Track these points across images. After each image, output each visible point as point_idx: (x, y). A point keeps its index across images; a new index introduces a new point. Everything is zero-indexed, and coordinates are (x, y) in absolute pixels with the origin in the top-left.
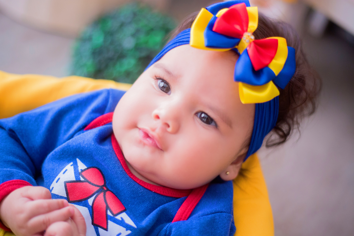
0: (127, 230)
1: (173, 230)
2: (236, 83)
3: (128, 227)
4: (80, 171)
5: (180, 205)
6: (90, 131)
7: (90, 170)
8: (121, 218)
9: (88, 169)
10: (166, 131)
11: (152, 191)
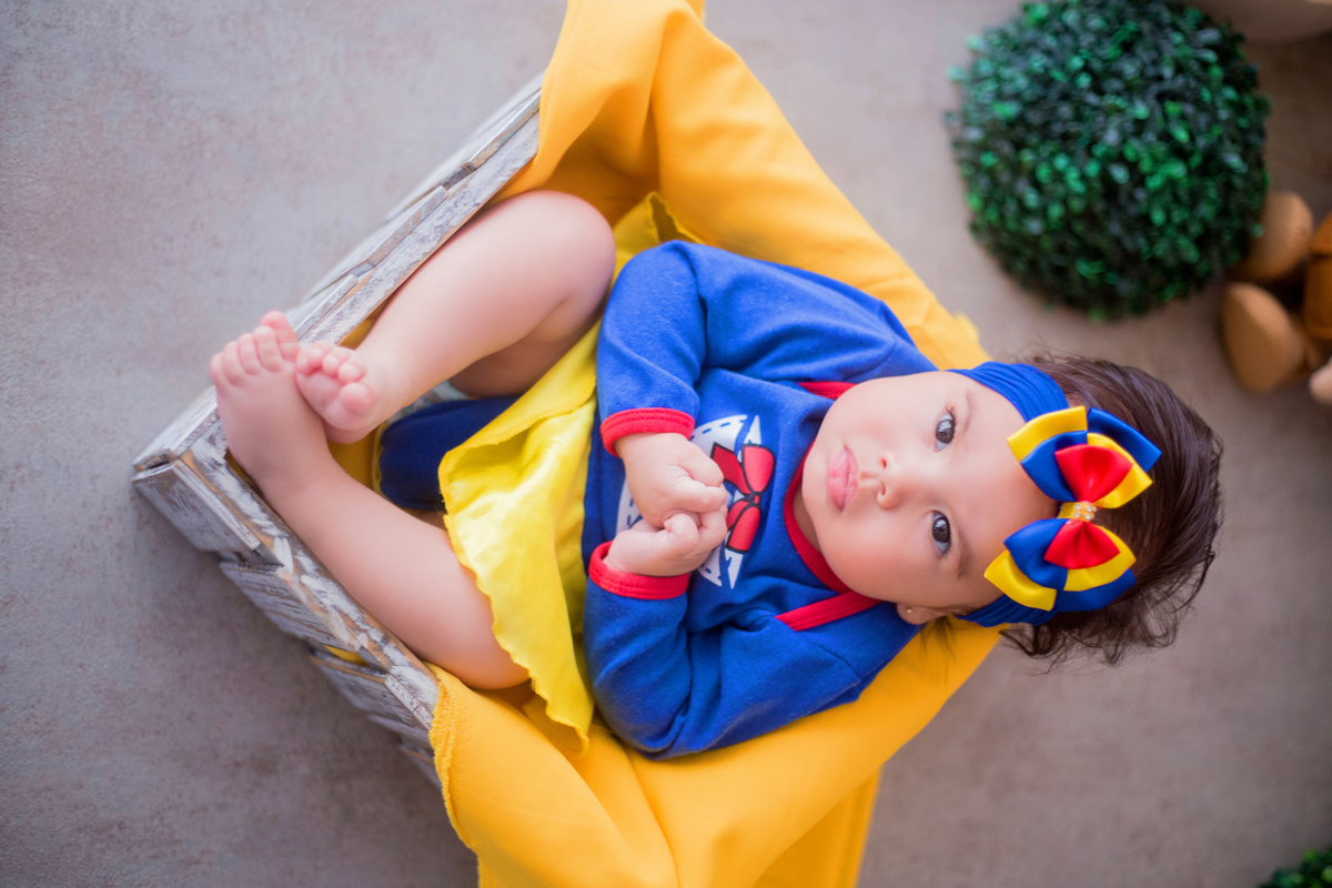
0: (719, 578)
1: (768, 628)
2: (1003, 547)
3: (724, 576)
4: (746, 442)
5: (811, 602)
6: (803, 393)
7: (762, 451)
8: (730, 559)
9: (760, 446)
10: (876, 495)
11: (796, 551)
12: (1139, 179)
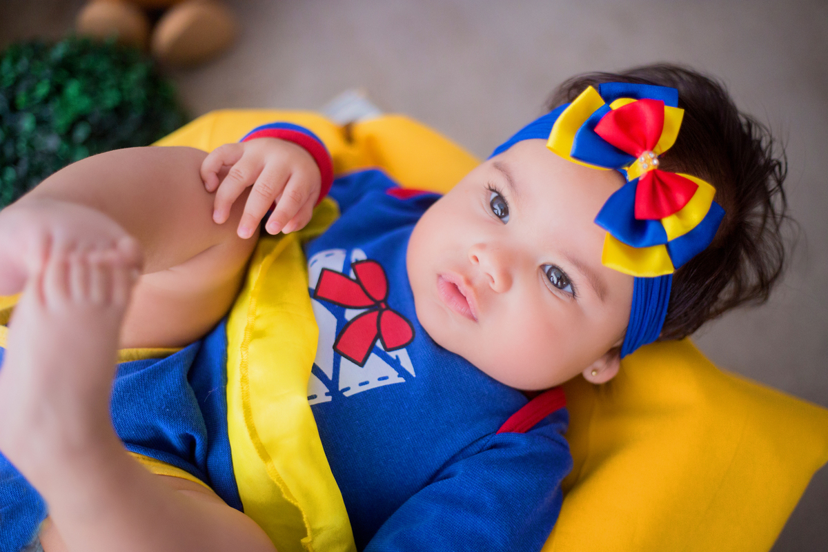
4: (354, 260)
10: (489, 287)
12: (81, 118)
